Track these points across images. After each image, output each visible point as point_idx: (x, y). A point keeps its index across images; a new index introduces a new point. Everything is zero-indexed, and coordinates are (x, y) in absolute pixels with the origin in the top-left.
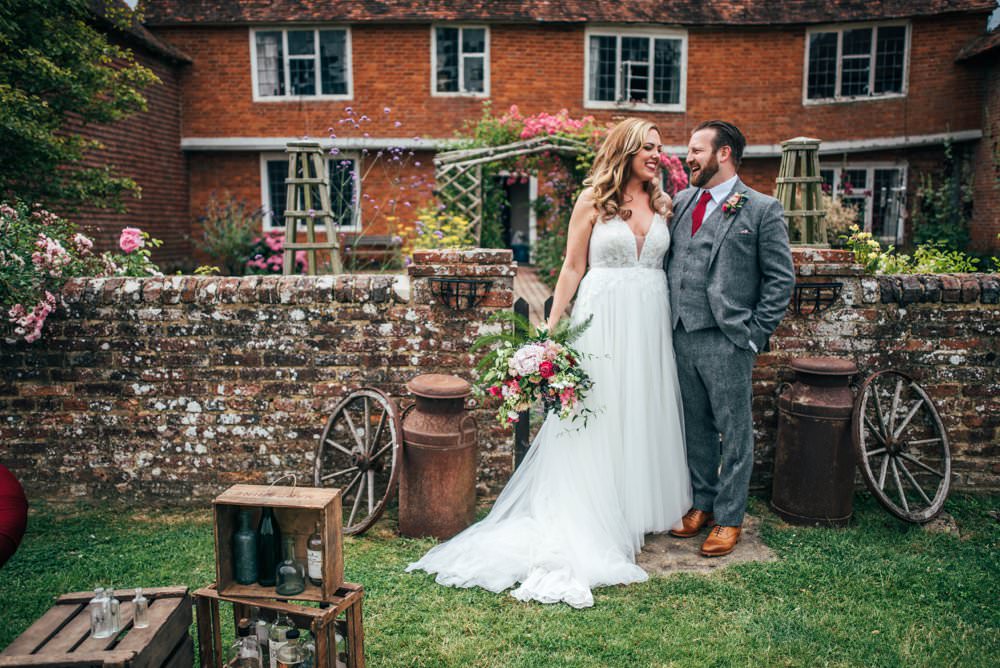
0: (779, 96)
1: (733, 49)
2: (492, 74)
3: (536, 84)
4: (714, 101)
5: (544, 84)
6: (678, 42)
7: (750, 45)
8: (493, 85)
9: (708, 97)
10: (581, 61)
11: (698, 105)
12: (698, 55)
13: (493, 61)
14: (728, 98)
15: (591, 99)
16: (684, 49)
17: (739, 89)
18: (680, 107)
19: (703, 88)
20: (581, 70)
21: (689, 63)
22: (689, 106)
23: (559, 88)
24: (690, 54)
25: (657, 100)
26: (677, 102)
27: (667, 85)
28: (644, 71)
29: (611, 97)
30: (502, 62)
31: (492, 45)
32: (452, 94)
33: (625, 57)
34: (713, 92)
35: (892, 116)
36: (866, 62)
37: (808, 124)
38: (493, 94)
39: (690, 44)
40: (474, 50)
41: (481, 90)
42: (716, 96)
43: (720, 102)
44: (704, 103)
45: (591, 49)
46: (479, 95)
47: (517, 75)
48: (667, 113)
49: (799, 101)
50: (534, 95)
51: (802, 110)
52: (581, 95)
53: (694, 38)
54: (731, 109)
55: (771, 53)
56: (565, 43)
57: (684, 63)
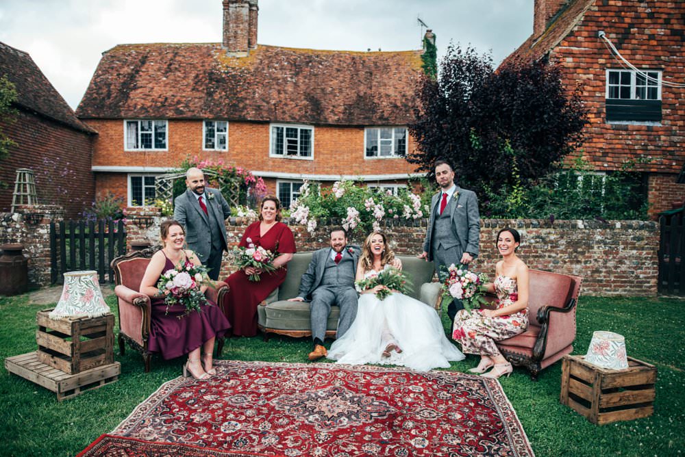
0: (354, 155)
1: (334, 134)
2: (229, 141)
3: (249, 146)
4: (326, 156)
5: (252, 147)
6: (311, 130)
7: (341, 133)
8: (229, 146)
9: (323, 154)
10: (268, 137)
11: (319, 157)
12: (319, 136)
13: (229, 136)
14: (332, 155)
15: (272, 153)
16: (313, 133)
17: (337, 151)
18: (311, 158)
19: (321, 150)
20: (267, 141)
21: (315, 139)
22: (315, 157)
23: (258, 148)
24: (315, 136)
25: (301, 153)
26: (310, 156)
27: (306, 148)
28: (296, 142)
29: (282, 153)
30: (234, 136)
31: (229, 129)
32: (212, 150)
33: (287, 136)
34: (325, 152)
35: (402, 165)
36: (390, 142)
37: (367, 167)
38: (229, 150)
39: (315, 131)
40: (222, 131)
41: (224, 148)
42: (327, 154)
43: (329, 156)
44: (321, 156)
45: (273, 132)
46: (224, 150)
47: (240, 142)
48: (306, 160)
49: (362, 157)
50: (248, 151)
51: (364, 161)
52: (268, 151)
53: (317, 129)
54: (333, 159)
55: (350, 137)
56: (261, 129)
57: (312, 139)
